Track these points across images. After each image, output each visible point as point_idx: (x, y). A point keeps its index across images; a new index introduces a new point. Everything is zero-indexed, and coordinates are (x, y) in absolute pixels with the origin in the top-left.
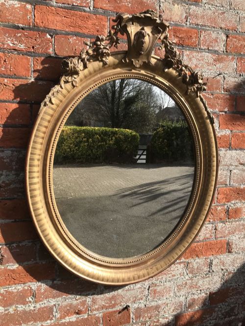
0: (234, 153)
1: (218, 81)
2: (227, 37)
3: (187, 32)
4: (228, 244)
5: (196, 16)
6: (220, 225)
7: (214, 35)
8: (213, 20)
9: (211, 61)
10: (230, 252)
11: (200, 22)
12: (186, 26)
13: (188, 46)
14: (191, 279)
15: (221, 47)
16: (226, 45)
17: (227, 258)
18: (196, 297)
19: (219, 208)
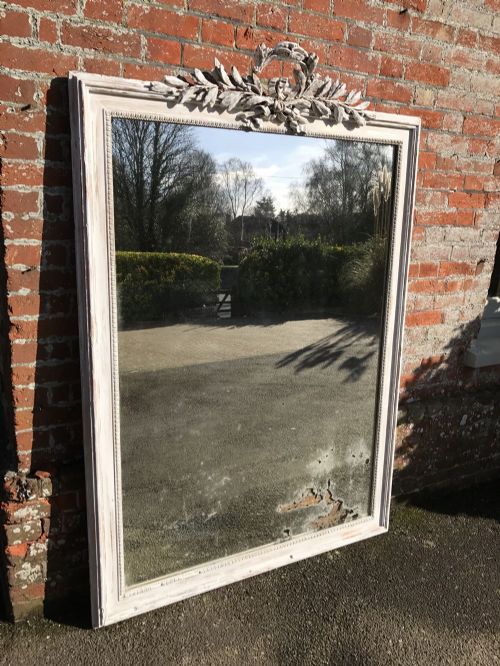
0: (457, 229)
1: (453, 162)
2: (465, 118)
3: (433, 115)
4: (443, 315)
5: (442, 100)
6: (438, 297)
7: (454, 118)
8: (455, 103)
9: (450, 142)
10: (442, 323)
11: (445, 106)
12: (434, 109)
13: (433, 128)
14: (410, 345)
15: (458, 129)
16: (463, 127)
17: (440, 328)
18: (412, 362)
19: (440, 281)
